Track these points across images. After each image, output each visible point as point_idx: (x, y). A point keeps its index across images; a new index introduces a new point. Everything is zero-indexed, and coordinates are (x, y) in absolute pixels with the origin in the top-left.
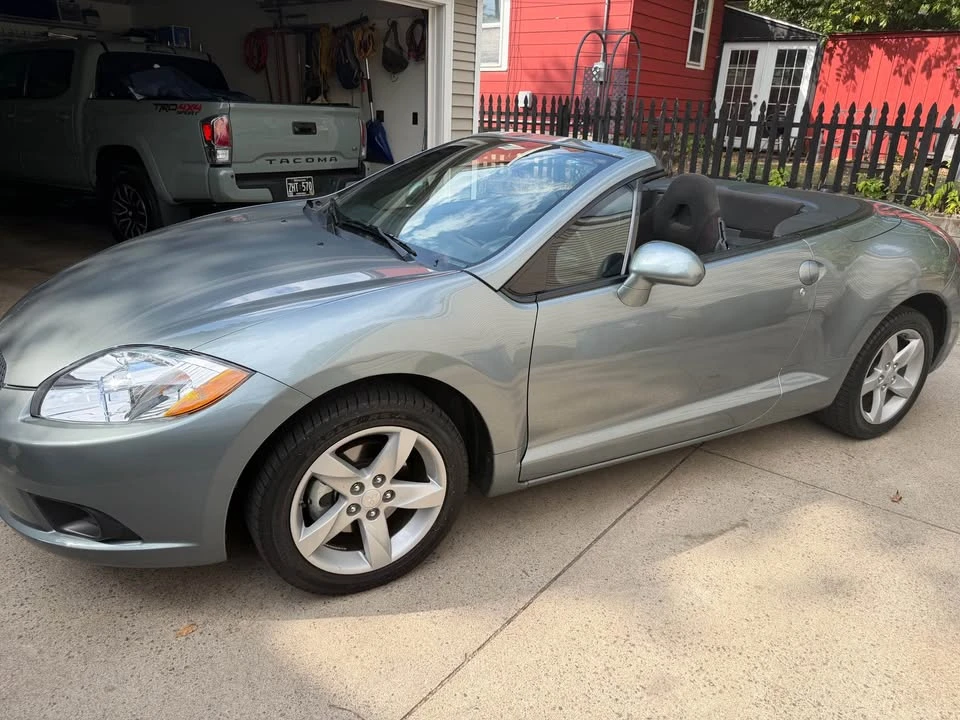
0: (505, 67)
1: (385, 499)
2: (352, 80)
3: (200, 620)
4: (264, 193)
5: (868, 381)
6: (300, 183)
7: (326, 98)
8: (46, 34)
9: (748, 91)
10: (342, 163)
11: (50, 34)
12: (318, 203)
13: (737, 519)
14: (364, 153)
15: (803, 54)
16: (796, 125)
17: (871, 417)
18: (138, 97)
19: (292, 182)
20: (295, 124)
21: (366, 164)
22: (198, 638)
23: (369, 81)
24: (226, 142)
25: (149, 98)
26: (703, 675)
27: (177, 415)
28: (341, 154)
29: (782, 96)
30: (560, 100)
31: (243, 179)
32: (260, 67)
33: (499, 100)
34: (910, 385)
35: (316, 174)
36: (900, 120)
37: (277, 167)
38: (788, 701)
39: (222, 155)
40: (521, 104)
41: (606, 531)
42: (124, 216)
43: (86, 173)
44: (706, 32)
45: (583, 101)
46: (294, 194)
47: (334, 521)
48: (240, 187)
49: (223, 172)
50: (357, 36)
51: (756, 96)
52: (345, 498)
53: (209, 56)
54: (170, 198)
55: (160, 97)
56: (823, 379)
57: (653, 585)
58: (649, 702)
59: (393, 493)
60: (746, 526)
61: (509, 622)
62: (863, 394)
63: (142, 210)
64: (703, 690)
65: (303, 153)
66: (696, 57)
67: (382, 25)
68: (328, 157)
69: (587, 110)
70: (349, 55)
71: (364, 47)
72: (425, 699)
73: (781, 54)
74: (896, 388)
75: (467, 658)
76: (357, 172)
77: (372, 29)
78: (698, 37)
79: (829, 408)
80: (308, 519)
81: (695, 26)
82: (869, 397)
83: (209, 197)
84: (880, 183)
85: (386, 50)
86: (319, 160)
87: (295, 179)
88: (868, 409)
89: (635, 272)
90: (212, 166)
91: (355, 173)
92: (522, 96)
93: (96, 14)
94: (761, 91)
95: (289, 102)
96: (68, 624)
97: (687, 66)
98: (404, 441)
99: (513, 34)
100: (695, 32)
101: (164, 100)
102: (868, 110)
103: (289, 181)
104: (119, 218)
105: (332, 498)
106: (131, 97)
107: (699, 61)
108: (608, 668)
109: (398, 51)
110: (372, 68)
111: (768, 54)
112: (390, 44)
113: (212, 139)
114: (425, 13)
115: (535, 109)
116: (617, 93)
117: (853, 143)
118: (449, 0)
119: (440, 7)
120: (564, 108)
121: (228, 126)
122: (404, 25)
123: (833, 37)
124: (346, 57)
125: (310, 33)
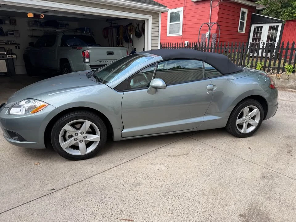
0: (181, 35)
3: (40, 162)
5: (238, 121)
7: (122, 45)
8: (56, 30)
9: (260, 39)
11: (57, 31)
13: (186, 153)
15: (277, 27)
16: (275, 49)
17: (242, 131)
18: (69, 46)
20: (107, 52)
23: (132, 40)
24: (88, 56)
25: (71, 46)
26: (150, 184)
27: (32, 113)
29: (271, 40)
30: (195, 43)
31: (92, 66)
34: (256, 122)
37: (102, 63)
38: (168, 192)
39: (87, 60)
40: (186, 45)
43: (57, 65)
44: (245, 21)
45: (201, 43)
47: (70, 142)
49: (87, 64)
50: (129, 28)
51: (262, 40)
52: (74, 137)
55: (73, 46)
57: (151, 165)
58: (132, 187)
59: (86, 136)
60: (187, 155)
61: (110, 169)
62: (237, 124)
64: (148, 187)
65: (106, 60)
66: (241, 29)
67: (136, 25)
69: (202, 46)
71: (131, 31)
73: (270, 27)
74: (252, 123)
77: (133, 26)
78: (242, 24)
80: (65, 140)
81: (241, 20)
84: (292, 66)
85: (136, 32)
88: (241, 129)
90: (85, 63)
92: (186, 42)
94: (264, 38)
96: (14, 160)
97: (238, 32)
98: (87, 124)
99: (183, 25)
100: (241, 22)
101: (75, 46)
105: (70, 136)
106: (67, 46)
107: (243, 30)
108: (127, 180)
109: (139, 32)
110: (133, 37)
111: (266, 28)
112: (137, 30)
113: (84, 56)
114: (144, 21)
115: (190, 46)
116: (213, 41)
117: (289, 54)
118: (150, 18)
119: (148, 20)
120: (196, 46)
121: (89, 53)
122: (141, 24)
123: (287, 21)
124: (126, 34)
125: (118, 28)
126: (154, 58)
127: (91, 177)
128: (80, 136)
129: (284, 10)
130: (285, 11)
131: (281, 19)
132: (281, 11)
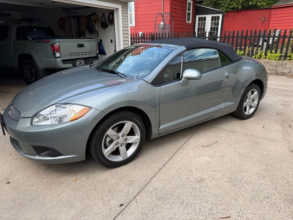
0: (134, 25)
1: (125, 141)
2: (92, 31)
3: (78, 177)
4: (70, 65)
5: (245, 103)
6: (80, 62)
7: (84, 36)
9: (204, 28)
10: (92, 55)
12: (93, 66)
13: (215, 141)
14: (98, 52)
15: (219, 17)
16: (219, 37)
17: (246, 113)
18: (30, 39)
19: (78, 61)
20: (78, 44)
21: (99, 55)
22: (79, 181)
23: (97, 31)
24: (58, 51)
25: (33, 39)
26: (212, 177)
27: (72, 121)
28: (91, 52)
29: (214, 29)
30: (151, 33)
31: (64, 61)
32: (63, 29)
33: (134, 35)
34: (256, 104)
35: (84, 59)
36: (247, 34)
37: (73, 57)
38: (233, 181)
39: (58, 55)
40: (140, 36)
41: (181, 147)
42: (27, 75)
43: (14, 62)
44: (191, 12)
45: (158, 34)
46: (79, 65)
48: (64, 64)
49: (58, 59)
50: (93, 18)
51: (206, 30)
52: (115, 141)
53: (49, 26)
54: (42, 68)
55: (37, 39)
56: (233, 103)
57: (196, 158)
58: (199, 184)
59: (127, 139)
60: (217, 143)
61: (160, 170)
62: (244, 107)
63: (33, 72)
64: (212, 180)
65: (80, 53)
66: (189, 20)
67: (100, 15)
68: (88, 54)
69: (159, 36)
71: (95, 21)
72: (143, 189)
73: (212, 18)
74: (252, 105)
75: (151, 179)
76: (96, 58)
77: (97, 16)
78: (189, 14)
79: (235, 111)
80: (106, 147)
82: (245, 108)
83: (54, 67)
84: (243, 52)
85: (102, 22)
86: (85, 54)
87: (79, 60)
88: (245, 111)
89: (184, 77)
90: (55, 58)
91: (95, 58)
92: (140, 33)
93: (10, 15)
94: (208, 29)
95: (73, 38)
96: (42, 181)
97: (187, 22)
99: (136, 15)
100: (188, 12)
101: (39, 39)
103: (77, 61)
104: (26, 75)
105: (111, 141)
106: (28, 39)
107: (190, 21)
108: (187, 178)
109: (105, 22)
110: (98, 27)
111: (209, 18)
112: (103, 20)
113: (54, 50)
114: (113, 11)
115: (144, 37)
116: (167, 31)
117: (235, 42)
118: (119, 7)
119: (117, 9)
120: (153, 36)
121: (59, 46)
122: (107, 14)
123: (226, 12)
124: (90, 24)
125: (78, 18)
126: (177, 48)
127: (149, 182)
128: (121, 140)
129: (224, 2)
130: (225, 3)
131: (222, 10)
132: (222, 3)
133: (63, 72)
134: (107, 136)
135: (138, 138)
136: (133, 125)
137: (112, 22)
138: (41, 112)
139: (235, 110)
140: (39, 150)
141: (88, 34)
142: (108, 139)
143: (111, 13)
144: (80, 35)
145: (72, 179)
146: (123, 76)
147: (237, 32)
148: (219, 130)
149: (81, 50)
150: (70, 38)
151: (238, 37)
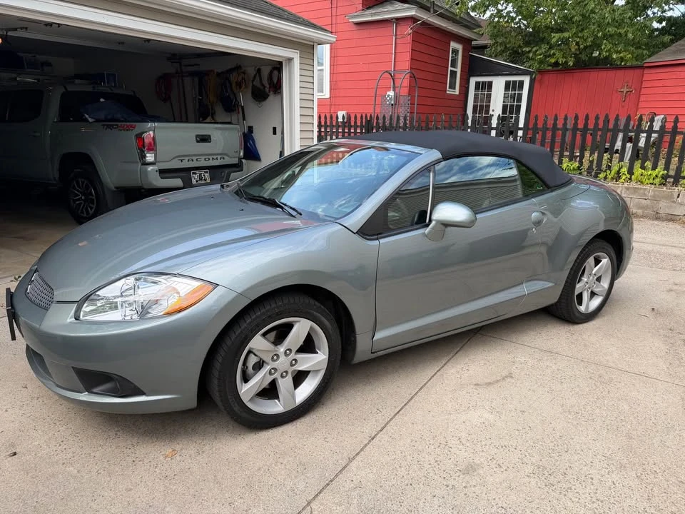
0: (328, 96)
1: (292, 365)
2: (231, 106)
3: (178, 447)
4: (178, 182)
5: (578, 286)
6: (200, 174)
7: (213, 118)
8: (15, 79)
9: (488, 107)
10: (228, 161)
11: (18, 79)
12: (228, 186)
13: (505, 373)
14: (242, 154)
15: (522, 83)
16: (520, 129)
17: (582, 308)
18: (90, 120)
19: (196, 174)
20: (197, 136)
21: (244, 161)
22: (178, 458)
23: (243, 107)
24: (152, 148)
25: (97, 121)
26: (495, 462)
27: (169, 314)
28: (225, 154)
29: (510, 110)
30: (366, 116)
31: (164, 173)
32: (167, 99)
33: (326, 117)
34: (603, 287)
35: (211, 168)
36: (586, 124)
37: (186, 164)
38: (546, 473)
39: (150, 157)
40: (340, 120)
41: (425, 384)
42: (78, 200)
43: (51, 172)
44: (458, 70)
45: (381, 117)
46: (197, 181)
48: (162, 178)
49: (150, 168)
50: (234, 77)
51: (493, 111)
52: (268, 364)
53: (134, 92)
54: (112, 187)
55: (106, 120)
56: (551, 284)
57: (458, 413)
58: (464, 478)
59: (296, 360)
60: (512, 377)
61: (373, 439)
62: (576, 293)
63: (93, 196)
64: (495, 469)
65: (201, 155)
66: (452, 86)
67: (251, 71)
68: (219, 157)
69: (384, 122)
70: (229, 90)
71: (239, 85)
72: (328, 485)
73: (507, 84)
74: (596, 290)
75: (351, 460)
76: (238, 167)
77: (244, 73)
78: (454, 74)
79: (556, 304)
81: (451, 66)
82: (580, 297)
83: (140, 185)
84: (577, 164)
85: (254, 87)
86: (213, 159)
87: (197, 172)
88: (580, 304)
89: (435, 220)
90: (143, 164)
92: (341, 114)
93: (49, 64)
94: (496, 108)
95: (187, 122)
96: (93, 454)
97: (448, 92)
99: (332, 74)
100: (451, 71)
101: (110, 122)
102: (566, 119)
103: (193, 173)
104: (74, 201)
106: (86, 120)
107: (454, 88)
108: (437, 461)
109: (262, 88)
110: (244, 98)
111: (499, 84)
112: (257, 83)
113: (143, 146)
114: (281, 63)
115: (350, 123)
116: (403, 111)
117: (558, 139)
118: (295, 55)
119: (290, 60)
120: (369, 122)
121: (154, 139)
122: (266, 71)
123: (540, 72)
124: (227, 91)
125: (201, 76)
126: (421, 154)
127: (344, 468)
129: (534, 49)
130: (536, 51)
131: (530, 67)
132: (529, 52)
133: (161, 198)
134: (250, 352)
135: (323, 360)
136: (311, 328)
137: (277, 88)
138: (101, 291)
139: (556, 300)
140: (91, 380)
141: (221, 114)
142: (253, 360)
143: (274, 68)
144: (204, 115)
145: (163, 453)
146: (294, 213)
147: (563, 117)
148: (517, 346)
149: (204, 147)
150: (181, 122)
151: (565, 129)
